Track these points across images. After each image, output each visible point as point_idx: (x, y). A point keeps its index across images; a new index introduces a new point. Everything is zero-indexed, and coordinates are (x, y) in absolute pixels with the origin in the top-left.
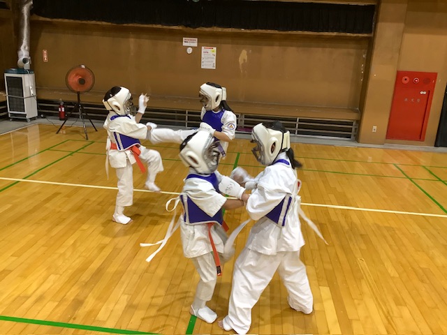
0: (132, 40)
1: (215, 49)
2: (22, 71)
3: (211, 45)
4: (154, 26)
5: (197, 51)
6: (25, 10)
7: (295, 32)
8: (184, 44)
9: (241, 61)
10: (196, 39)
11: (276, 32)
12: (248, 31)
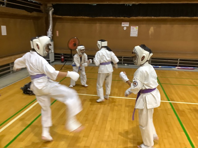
1: (137, 27)
8: (123, 25)
9: (150, 32)
10: (128, 23)
11: (170, 18)
12: (155, 18)
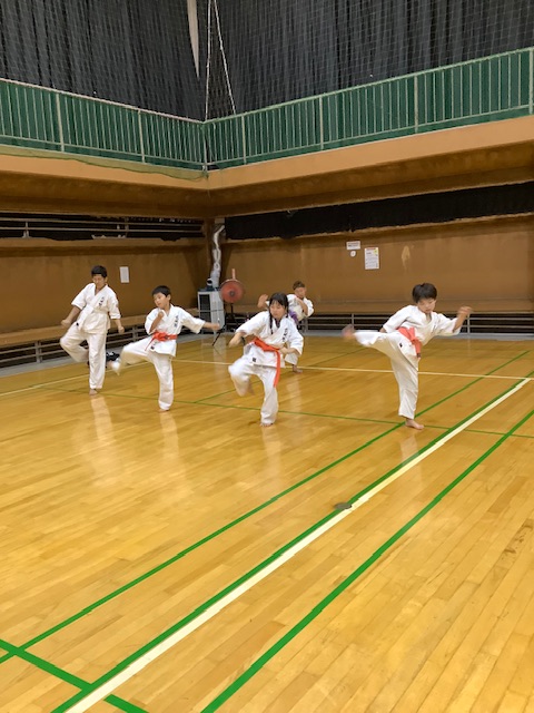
0: (303, 250)
1: (377, 249)
2: (211, 289)
3: (373, 245)
4: (320, 235)
5: (360, 254)
6: (216, 236)
7: (451, 222)
8: (348, 248)
9: (404, 258)
10: (359, 242)
11: (432, 224)
12: (403, 227)
